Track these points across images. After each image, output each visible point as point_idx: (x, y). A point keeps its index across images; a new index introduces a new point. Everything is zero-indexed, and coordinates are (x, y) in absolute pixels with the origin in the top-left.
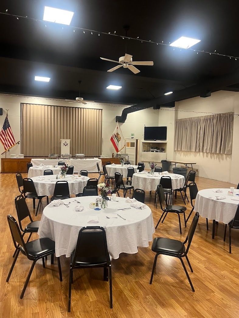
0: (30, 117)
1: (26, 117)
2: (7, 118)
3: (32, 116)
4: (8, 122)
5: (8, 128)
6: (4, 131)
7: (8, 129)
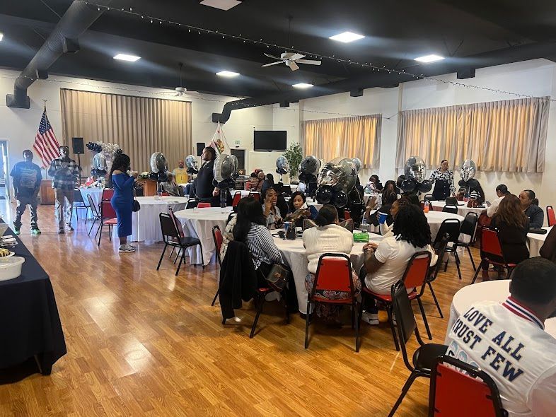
0: (78, 113)
1: (72, 112)
2: (44, 116)
3: (80, 111)
4: (48, 121)
5: (48, 130)
6: (41, 136)
7: (47, 132)
